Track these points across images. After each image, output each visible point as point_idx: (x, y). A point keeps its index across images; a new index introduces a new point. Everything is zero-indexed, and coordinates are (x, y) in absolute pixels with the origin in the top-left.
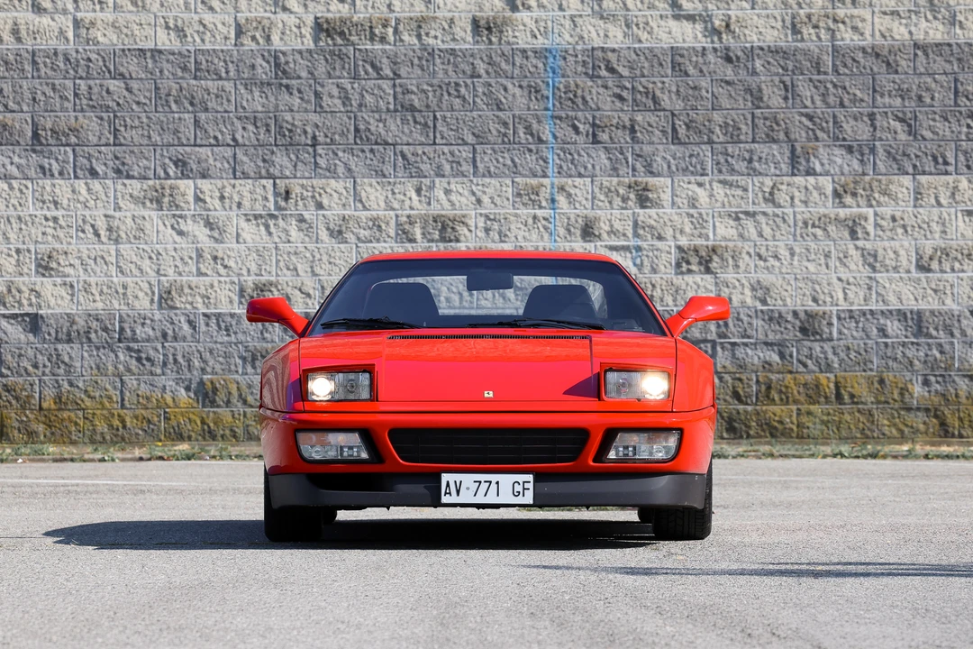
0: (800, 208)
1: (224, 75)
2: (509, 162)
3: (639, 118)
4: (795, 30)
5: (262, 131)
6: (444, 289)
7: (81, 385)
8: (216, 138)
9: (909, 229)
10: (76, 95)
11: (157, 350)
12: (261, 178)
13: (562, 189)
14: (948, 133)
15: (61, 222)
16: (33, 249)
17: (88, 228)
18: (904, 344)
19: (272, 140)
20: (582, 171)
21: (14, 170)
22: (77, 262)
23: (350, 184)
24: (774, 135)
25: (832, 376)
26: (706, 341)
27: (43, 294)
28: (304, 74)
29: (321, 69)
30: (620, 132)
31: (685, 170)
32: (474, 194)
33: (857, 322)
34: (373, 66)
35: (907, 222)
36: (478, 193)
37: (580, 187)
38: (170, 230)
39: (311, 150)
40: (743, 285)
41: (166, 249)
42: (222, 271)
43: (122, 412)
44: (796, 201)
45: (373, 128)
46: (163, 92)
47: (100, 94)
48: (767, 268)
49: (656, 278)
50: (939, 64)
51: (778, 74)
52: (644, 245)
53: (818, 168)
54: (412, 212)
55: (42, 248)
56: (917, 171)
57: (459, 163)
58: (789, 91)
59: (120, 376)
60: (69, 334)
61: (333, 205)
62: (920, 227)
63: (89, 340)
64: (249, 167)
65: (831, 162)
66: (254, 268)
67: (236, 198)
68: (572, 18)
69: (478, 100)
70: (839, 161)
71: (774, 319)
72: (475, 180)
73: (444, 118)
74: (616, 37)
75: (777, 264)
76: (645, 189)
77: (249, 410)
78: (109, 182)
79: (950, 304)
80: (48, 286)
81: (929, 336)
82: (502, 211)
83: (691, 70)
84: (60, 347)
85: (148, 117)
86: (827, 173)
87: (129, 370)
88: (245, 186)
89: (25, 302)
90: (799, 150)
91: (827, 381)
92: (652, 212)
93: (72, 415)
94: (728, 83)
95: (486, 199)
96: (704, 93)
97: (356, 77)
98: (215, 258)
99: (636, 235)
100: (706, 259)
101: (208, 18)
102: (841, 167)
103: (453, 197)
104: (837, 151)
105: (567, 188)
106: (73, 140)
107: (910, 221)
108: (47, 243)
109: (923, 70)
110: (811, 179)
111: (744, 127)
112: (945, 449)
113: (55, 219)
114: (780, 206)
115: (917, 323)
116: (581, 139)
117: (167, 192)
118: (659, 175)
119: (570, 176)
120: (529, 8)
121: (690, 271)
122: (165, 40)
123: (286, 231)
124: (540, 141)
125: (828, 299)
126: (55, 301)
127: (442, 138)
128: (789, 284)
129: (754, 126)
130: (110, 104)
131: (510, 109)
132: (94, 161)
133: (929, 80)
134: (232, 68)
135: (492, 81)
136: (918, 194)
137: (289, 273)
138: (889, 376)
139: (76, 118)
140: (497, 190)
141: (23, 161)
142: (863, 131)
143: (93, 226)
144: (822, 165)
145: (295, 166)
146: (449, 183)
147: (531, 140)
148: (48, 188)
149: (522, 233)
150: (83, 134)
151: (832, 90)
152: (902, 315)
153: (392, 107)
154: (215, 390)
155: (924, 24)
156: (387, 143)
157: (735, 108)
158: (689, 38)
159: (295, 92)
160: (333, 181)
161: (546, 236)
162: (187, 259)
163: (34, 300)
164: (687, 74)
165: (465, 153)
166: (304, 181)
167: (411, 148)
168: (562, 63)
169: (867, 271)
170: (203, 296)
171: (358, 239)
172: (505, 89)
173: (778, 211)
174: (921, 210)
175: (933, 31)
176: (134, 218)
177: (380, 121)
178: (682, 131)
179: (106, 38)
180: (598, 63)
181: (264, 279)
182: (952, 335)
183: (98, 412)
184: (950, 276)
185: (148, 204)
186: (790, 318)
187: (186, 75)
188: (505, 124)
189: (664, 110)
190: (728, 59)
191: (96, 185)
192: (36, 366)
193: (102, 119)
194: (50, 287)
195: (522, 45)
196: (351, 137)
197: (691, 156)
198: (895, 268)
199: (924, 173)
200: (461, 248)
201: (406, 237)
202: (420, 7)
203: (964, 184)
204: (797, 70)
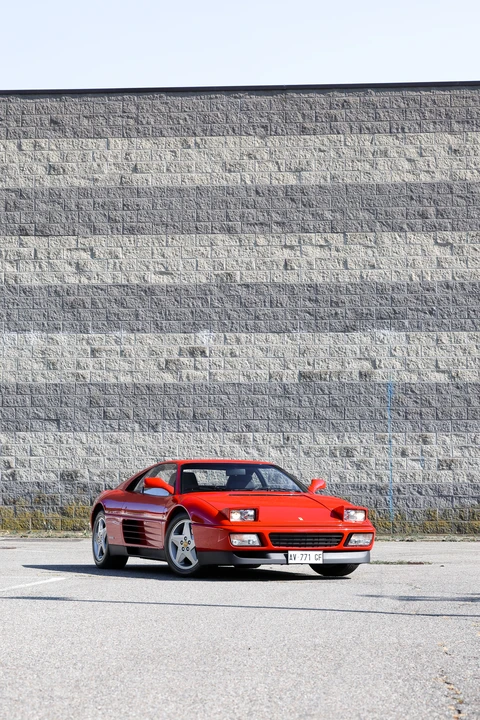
1: (264, 393)
2: (373, 427)
3: (424, 410)
5: (279, 414)
6: (348, 475)
8: (261, 417)
10: (209, 400)
12: (278, 432)
13: (394, 437)
15: (203, 448)
19: (282, 418)
20: (402, 430)
21: (186, 429)
23: (312, 435)
24: (476, 417)
26: (449, 496)
28: (295, 393)
29: (301, 391)
30: (416, 415)
31: (441, 430)
34: (321, 389)
36: (361, 438)
37: (401, 436)
38: (243, 452)
39: (297, 421)
40: (464, 474)
45: (321, 413)
46: (242, 399)
47: (218, 400)
48: (473, 468)
49: (430, 472)
51: (477, 394)
52: (426, 459)
54: (336, 446)
57: (354, 427)
61: (306, 442)
64: (274, 428)
67: (269, 440)
68: (398, 371)
69: (361, 403)
71: (476, 488)
72: (360, 433)
73: (348, 409)
74: (415, 378)
75: (477, 467)
76: (426, 437)
78: (221, 434)
82: (371, 445)
83: (444, 392)
85: (236, 409)
88: (272, 435)
92: (429, 446)
94: (458, 397)
95: (364, 441)
96: (449, 400)
97: (315, 394)
99: (423, 455)
100: (448, 465)
101: (259, 371)
103: (352, 440)
105: (396, 437)
106: (208, 417)
108: (198, 456)
111: (464, 414)
113: (201, 447)
114: (477, 444)
116: (401, 418)
117: (243, 437)
118: (431, 432)
119: (397, 432)
120: (381, 368)
121: (443, 469)
122: (242, 380)
123: (288, 452)
124: (385, 418)
127: (348, 417)
129: (468, 413)
130: (222, 404)
131: (374, 406)
132: (216, 425)
134: (268, 390)
135: (367, 395)
139: (209, 409)
140: (369, 437)
141: (190, 426)
145: (291, 428)
146: (350, 434)
147: (382, 418)
148: (199, 436)
149: (378, 454)
150: (212, 415)
153: (328, 405)
156: (326, 419)
157: (460, 405)
158: (443, 379)
159: (292, 399)
160: (306, 433)
161: (388, 455)
164: (442, 393)
165: (356, 423)
166: (295, 433)
167: (336, 421)
168: (394, 388)
171: (315, 456)
172: (372, 399)
173: (477, 446)
176: (230, 447)
177: (324, 410)
178: (440, 415)
179: (221, 379)
180: (407, 389)
185: (236, 442)
187: (250, 393)
188: (372, 412)
189: (433, 407)
190: (458, 388)
191: (216, 435)
193: (219, 409)
195: (378, 382)
196: (313, 416)
197: (444, 425)
200: (355, 459)
201: (333, 455)
202: (339, 367)
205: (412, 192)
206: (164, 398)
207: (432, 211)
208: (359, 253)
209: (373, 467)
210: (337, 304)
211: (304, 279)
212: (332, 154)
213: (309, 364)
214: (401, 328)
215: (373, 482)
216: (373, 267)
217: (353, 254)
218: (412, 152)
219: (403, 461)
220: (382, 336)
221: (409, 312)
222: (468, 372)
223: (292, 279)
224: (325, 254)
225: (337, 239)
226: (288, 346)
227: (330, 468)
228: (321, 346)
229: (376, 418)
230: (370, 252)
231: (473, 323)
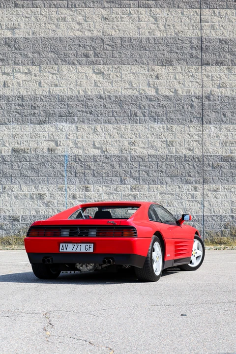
0: (123, 192)
2: (56, 181)
3: (86, 171)
4: (122, 151)
6: (41, 210)
9: (147, 197)
13: (68, 187)
14: (156, 175)
19: (2, 176)
20: (73, 183)
23: (19, 186)
24: (117, 175)
28: (9, 161)
29: (13, 159)
30: (81, 174)
31: (97, 183)
32: (48, 188)
34: (25, 159)
37: (72, 187)
39: (10, 178)
44: (122, 190)
45: (25, 173)
50: (154, 160)
51: (118, 161)
52: (87, 200)
53: (127, 183)
54: (34, 192)
56: (149, 184)
57: (44, 181)
58: (120, 165)
61: (15, 191)
62: (150, 196)
65: (130, 181)
68: (71, 148)
69: (49, 167)
70: (132, 181)
72: (48, 185)
73: (41, 171)
74: (81, 152)
76: (87, 187)
82: (54, 192)
83: (98, 160)
86: (129, 184)
90: (122, 178)
92: (89, 193)
94: (106, 163)
95: (51, 190)
96: (101, 165)
97: (21, 161)
99: (85, 198)
102: (132, 183)
103: (43, 189)
104: (131, 179)
107: (148, 195)
109: (150, 161)
110: (125, 185)
111: (110, 173)
114: (118, 191)
116: (72, 176)
118: (90, 184)
119: (70, 184)
120: (61, 146)
123: (5, 197)
124: (63, 176)
127: (41, 175)
129: (112, 173)
131: (56, 169)
133: (152, 163)
135: (52, 162)
136: (149, 189)
137: (5, 206)
140: (53, 188)
142: (137, 174)
145: (7, 182)
146: (42, 186)
147: (61, 176)
149: (58, 197)
151: (130, 165)
153: (29, 168)
155: (150, 151)
156: (28, 176)
157: (108, 169)
158: (97, 153)
159: (7, 165)
160: (15, 185)
161: (64, 198)
165: (46, 178)
166: (9, 185)
167: (33, 177)
168: (68, 158)
171: (21, 199)
172: (55, 164)
173: (118, 193)
174: (150, 193)
175: (153, 152)
177: (26, 171)
178: (96, 174)
180: (77, 159)
181: (0, 207)
188: (55, 172)
189: (92, 169)
190: (106, 158)
195: (59, 154)
196: (20, 175)
197: (98, 180)
199: (151, 184)
200: (45, 200)
201: (32, 198)
202: (36, 145)
203: (159, 187)
204: (122, 160)
205: (80, 42)
207: (91, 53)
208: (48, 77)
209: (56, 205)
210: (35, 107)
211: (15, 93)
212: (33, 19)
213: (18, 143)
214: (73, 122)
216: (56, 86)
217: (45, 78)
218: (80, 19)
219: (74, 202)
220: (62, 127)
221: (78, 113)
222: (112, 148)
223: (8, 92)
224: (28, 78)
225: (35, 69)
226: (6, 132)
227: (30, 206)
228: (25, 133)
229: (58, 176)
230: (54, 77)
231: (116, 119)
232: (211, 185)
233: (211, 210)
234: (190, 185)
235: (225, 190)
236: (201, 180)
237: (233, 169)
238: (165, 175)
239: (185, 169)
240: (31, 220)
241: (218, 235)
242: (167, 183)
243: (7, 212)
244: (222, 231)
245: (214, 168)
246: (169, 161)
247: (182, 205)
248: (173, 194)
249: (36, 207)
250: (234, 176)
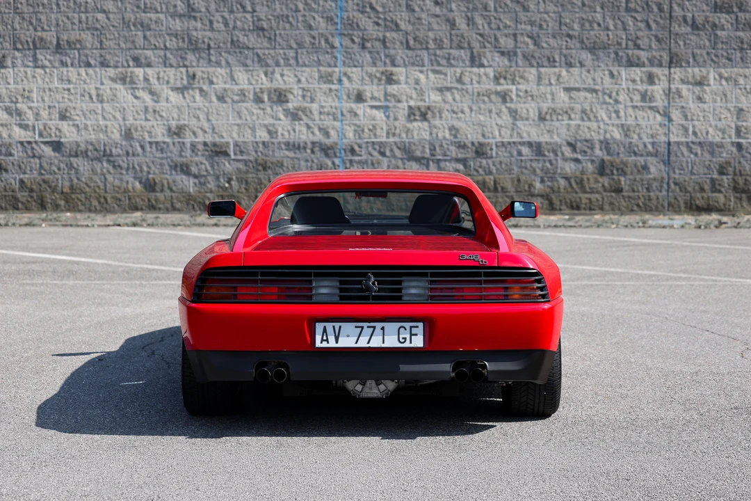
0: (476, 85)
1: (159, 10)
2: (316, 59)
3: (388, 35)
5: (180, 41)
6: (280, 129)
7: (83, 180)
8: (155, 45)
9: (535, 98)
10: (80, 22)
11: (123, 161)
12: (180, 67)
13: (345, 74)
14: (556, 45)
15: (72, 91)
16: (57, 105)
17: (86, 95)
18: (531, 160)
19: (186, 46)
20: (356, 63)
21: (47, 63)
22: (80, 113)
23: (228, 71)
24: (462, 45)
25: (492, 177)
26: (423, 158)
27: (62, 130)
28: (203, 10)
29: (213, 7)
30: (377, 43)
31: (413, 64)
32: (296, 76)
33: (506, 148)
34: (241, 5)
35: (534, 93)
36: (299, 76)
37: (355, 72)
38: (130, 96)
39: (207, 52)
40: (444, 127)
41: (128, 106)
42: (159, 118)
43: (106, 195)
44: (474, 81)
45: (241, 40)
46: (126, 20)
47: (93, 21)
48: (457, 118)
49: (396, 124)
50: (551, 8)
51: (464, 11)
52: (391, 105)
53: (486, 63)
54: (263, 86)
55: (62, 105)
56: (539, 65)
57: (288, 59)
58: (470, 21)
59: (104, 175)
60: (76, 152)
61: (220, 82)
62: (540, 96)
63: (87, 156)
64: (174, 61)
65: (493, 60)
66: (176, 116)
67: (166, 78)
69: (299, 25)
70: (497, 59)
71: (461, 146)
72: (297, 69)
73: (280, 34)
75: (463, 116)
76: (391, 74)
77: (173, 194)
78: (97, 69)
79: (556, 139)
80: (65, 126)
81: (544, 155)
82: (312, 86)
83: (417, 9)
84: (72, 159)
85: (119, 34)
86: (491, 66)
87: (109, 172)
88: (171, 72)
89: (53, 135)
90: (475, 53)
91: (490, 180)
92: (395, 87)
93: (79, 196)
94: (437, 16)
95: (303, 79)
96: (424, 21)
97: (232, 12)
98: (155, 111)
99: (386, 100)
100: (423, 114)
102: (498, 63)
103: (285, 78)
104: (497, 54)
105: (348, 73)
106: (78, 46)
107: (535, 93)
108: (64, 102)
109: (542, 10)
110: (482, 70)
111: (445, 40)
112: (553, 219)
113: (69, 90)
114: (464, 84)
115: (537, 148)
116: (355, 46)
117: (129, 74)
118: (399, 66)
119: (349, 67)
121: (415, 120)
123: (193, 97)
124: (333, 47)
125: (491, 135)
126: (69, 134)
127: (279, 45)
128: (469, 126)
129: (451, 40)
130: (99, 26)
131: (317, 29)
132: (89, 58)
133: (546, 16)
134: (164, 7)
135: (307, 14)
136: (539, 78)
137: (195, 119)
138: (523, 178)
139: (80, 34)
140: (309, 75)
141: (52, 58)
142: (510, 43)
143: (89, 93)
144: (488, 61)
145: (198, 61)
146: (283, 70)
147: (328, 46)
148: (65, 73)
149: (322, 98)
150: (83, 43)
151: (493, 20)
152: (530, 144)
153: (251, 28)
154: (155, 183)
156: (248, 48)
157: (441, 30)
159: (198, 19)
160: (219, 70)
161: (336, 100)
162: (139, 112)
163: (58, 133)
164: (414, 11)
165: (291, 53)
166: (203, 69)
167: (262, 51)
168: (345, 4)
169: (511, 120)
170: (148, 132)
171: (233, 101)
172: (314, 18)
173: (464, 87)
174: (541, 87)
176: (111, 89)
177: (245, 35)
178: (411, 42)
180: (366, 5)
181: (182, 122)
182: (556, 155)
183: (93, 195)
184: (556, 124)
185: (118, 81)
186: (470, 145)
187: (139, 10)
188: (314, 38)
189: (401, 30)
190: (437, 3)
191: (90, 71)
192: (59, 169)
193: (93, 34)
194: (66, 127)
196: (229, 45)
197: (416, 56)
198: (527, 119)
199: (543, 66)
201: (258, 100)
203: (564, 73)
204: (475, 9)
206: (13, 18)
209: (316, 116)
215: (316, 139)
219: (360, 108)
227: (255, 118)
229: (321, 47)
232: (689, 70)
233: (686, 130)
234: (637, 70)
235: (724, 82)
236: (666, 58)
237: (743, 30)
238: (578, 45)
239: (625, 29)
240: (256, 152)
241: (702, 190)
242: (582, 65)
243: (200, 133)
244: (713, 181)
245: (698, 28)
246: (586, 9)
247: (618, 117)
248: (596, 91)
249: (271, 121)
250: (745, 46)
